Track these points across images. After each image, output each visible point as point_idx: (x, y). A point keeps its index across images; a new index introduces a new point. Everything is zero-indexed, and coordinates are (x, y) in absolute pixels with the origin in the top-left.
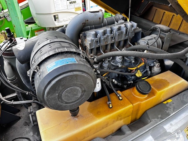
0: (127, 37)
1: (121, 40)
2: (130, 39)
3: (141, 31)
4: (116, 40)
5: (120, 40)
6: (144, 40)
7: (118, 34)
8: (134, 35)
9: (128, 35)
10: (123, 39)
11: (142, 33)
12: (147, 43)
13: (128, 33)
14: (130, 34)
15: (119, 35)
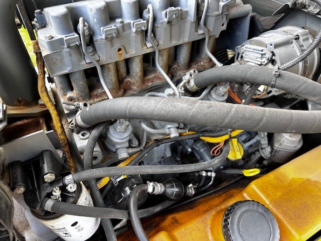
0: (201, 32)
1: (181, 42)
2: (212, 40)
3: (250, 15)
4: (161, 42)
5: (174, 43)
6: (260, 44)
7: (166, 20)
8: (225, 26)
9: (205, 24)
10: (186, 40)
11: (253, 19)
12: (269, 55)
13: (206, 16)
14: (211, 21)
15: (169, 22)
